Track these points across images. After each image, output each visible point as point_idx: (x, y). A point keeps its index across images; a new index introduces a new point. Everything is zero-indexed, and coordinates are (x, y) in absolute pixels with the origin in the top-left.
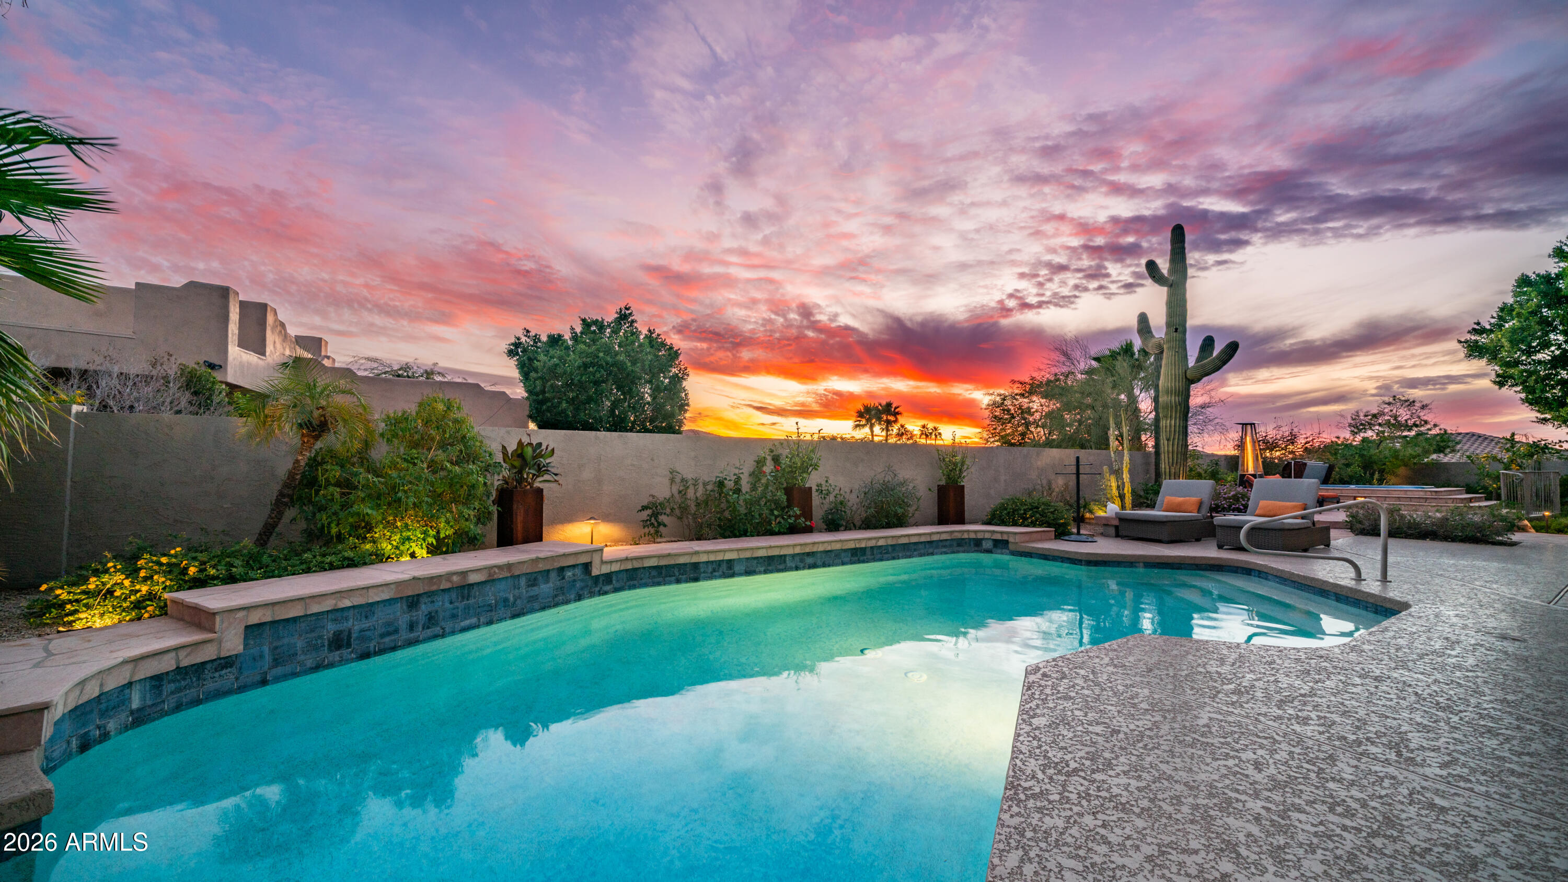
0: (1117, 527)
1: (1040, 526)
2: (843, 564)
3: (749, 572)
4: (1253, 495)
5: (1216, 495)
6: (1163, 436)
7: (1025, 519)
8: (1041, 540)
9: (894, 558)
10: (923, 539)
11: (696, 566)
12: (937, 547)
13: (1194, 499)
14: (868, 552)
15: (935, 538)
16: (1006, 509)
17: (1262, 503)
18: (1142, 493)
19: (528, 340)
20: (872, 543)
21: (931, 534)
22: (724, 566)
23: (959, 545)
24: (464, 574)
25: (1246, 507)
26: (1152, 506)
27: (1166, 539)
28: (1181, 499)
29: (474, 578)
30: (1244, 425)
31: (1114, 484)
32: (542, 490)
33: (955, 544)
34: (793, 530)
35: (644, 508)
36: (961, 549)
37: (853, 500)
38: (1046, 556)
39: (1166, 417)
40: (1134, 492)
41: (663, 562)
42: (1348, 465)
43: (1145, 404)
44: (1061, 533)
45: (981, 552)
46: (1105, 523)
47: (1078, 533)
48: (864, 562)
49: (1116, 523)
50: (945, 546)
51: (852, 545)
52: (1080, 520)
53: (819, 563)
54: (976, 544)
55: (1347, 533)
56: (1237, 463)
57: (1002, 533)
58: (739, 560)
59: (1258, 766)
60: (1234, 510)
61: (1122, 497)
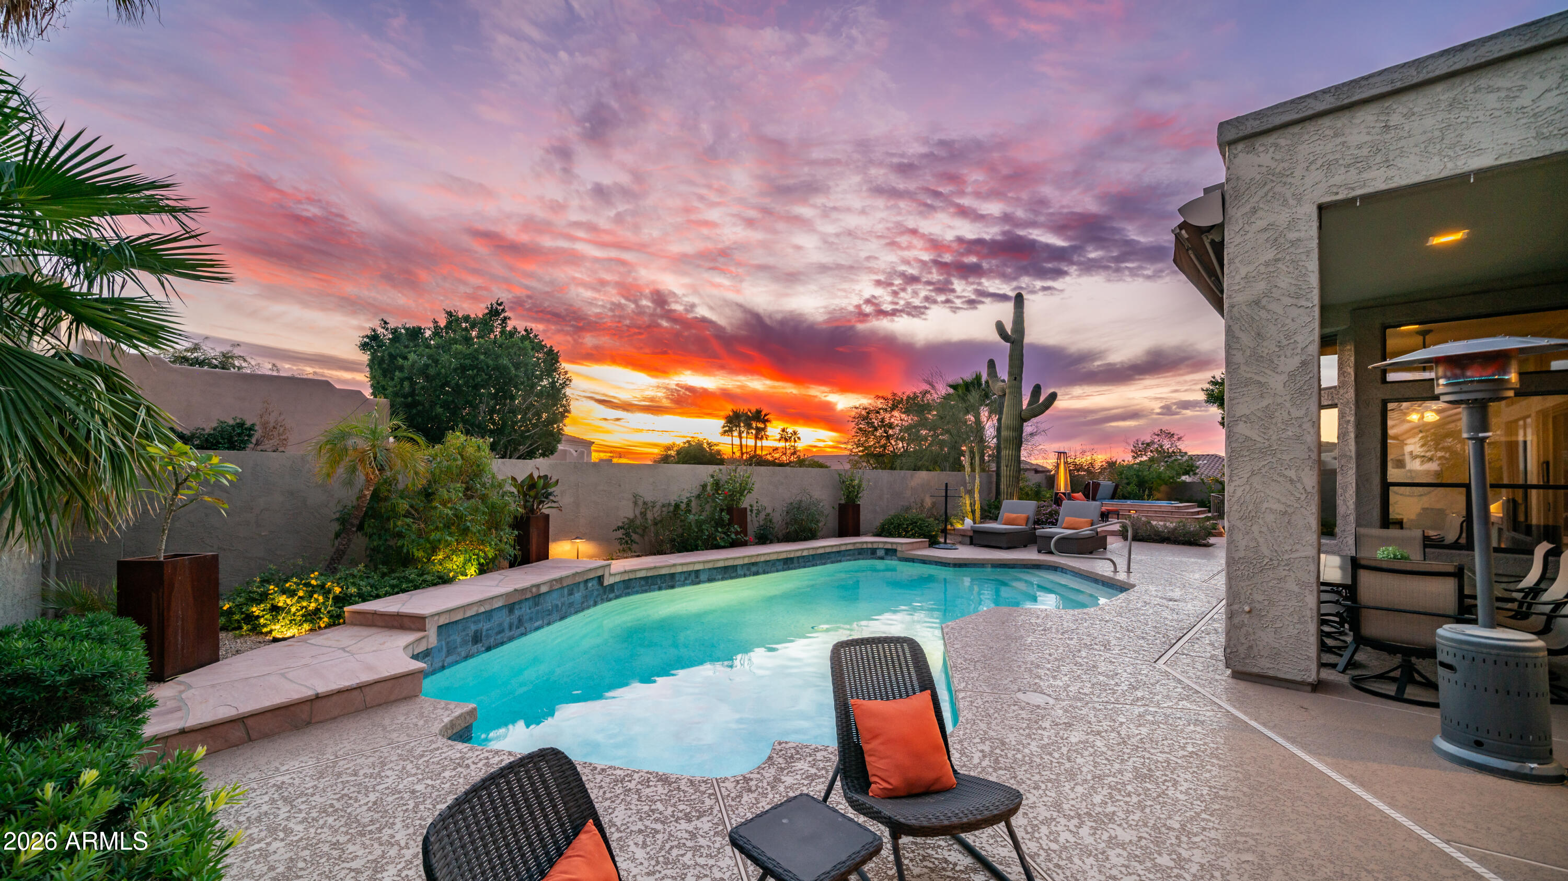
0: (971, 537)
1: (919, 537)
2: (777, 571)
3: (711, 580)
4: (1062, 510)
5: (1038, 511)
6: (1003, 464)
7: (907, 532)
8: (919, 549)
9: (813, 566)
10: (834, 550)
11: (672, 576)
12: (844, 556)
13: (1024, 515)
14: (795, 561)
15: (843, 548)
16: (892, 524)
17: (1067, 519)
18: (986, 508)
19: (386, 333)
20: (799, 554)
21: (840, 545)
22: (693, 575)
23: (859, 554)
24: (538, 586)
25: (1057, 520)
26: (995, 519)
27: (1005, 546)
28: (1015, 515)
29: (544, 589)
30: (1060, 453)
31: (968, 502)
32: (548, 515)
33: (856, 552)
34: (734, 544)
35: (619, 528)
36: (860, 556)
37: (777, 518)
38: (924, 561)
39: (1006, 448)
40: (982, 509)
41: (650, 574)
42: (1128, 484)
43: (990, 430)
44: (933, 543)
45: (876, 559)
46: (962, 534)
47: (945, 543)
48: (792, 569)
49: (971, 534)
50: (849, 555)
51: (784, 556)
52: (945, 531)
53: (761, 570)
54: (872, 553)
55: (1120, 539)
56: (1053, 482)
57: (892, 543)
58: (704, 570)
59: (1050, 655)
60: (1049, 523)
61: (973, 512)
